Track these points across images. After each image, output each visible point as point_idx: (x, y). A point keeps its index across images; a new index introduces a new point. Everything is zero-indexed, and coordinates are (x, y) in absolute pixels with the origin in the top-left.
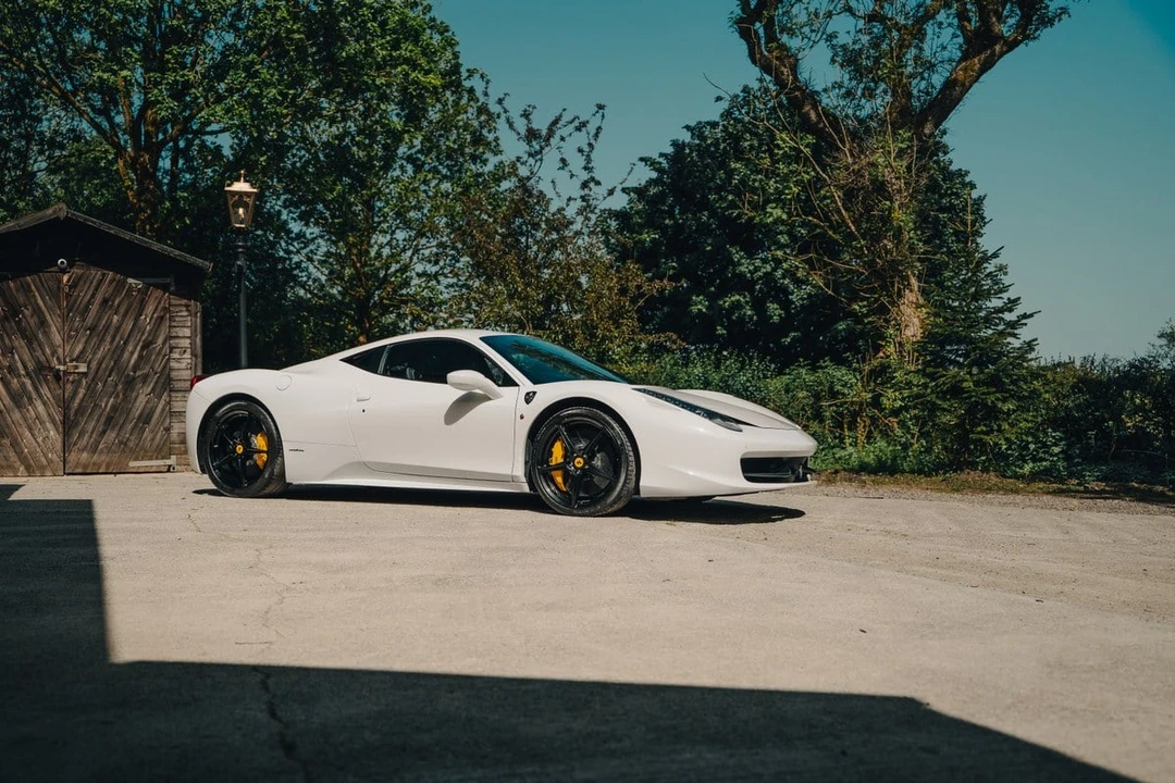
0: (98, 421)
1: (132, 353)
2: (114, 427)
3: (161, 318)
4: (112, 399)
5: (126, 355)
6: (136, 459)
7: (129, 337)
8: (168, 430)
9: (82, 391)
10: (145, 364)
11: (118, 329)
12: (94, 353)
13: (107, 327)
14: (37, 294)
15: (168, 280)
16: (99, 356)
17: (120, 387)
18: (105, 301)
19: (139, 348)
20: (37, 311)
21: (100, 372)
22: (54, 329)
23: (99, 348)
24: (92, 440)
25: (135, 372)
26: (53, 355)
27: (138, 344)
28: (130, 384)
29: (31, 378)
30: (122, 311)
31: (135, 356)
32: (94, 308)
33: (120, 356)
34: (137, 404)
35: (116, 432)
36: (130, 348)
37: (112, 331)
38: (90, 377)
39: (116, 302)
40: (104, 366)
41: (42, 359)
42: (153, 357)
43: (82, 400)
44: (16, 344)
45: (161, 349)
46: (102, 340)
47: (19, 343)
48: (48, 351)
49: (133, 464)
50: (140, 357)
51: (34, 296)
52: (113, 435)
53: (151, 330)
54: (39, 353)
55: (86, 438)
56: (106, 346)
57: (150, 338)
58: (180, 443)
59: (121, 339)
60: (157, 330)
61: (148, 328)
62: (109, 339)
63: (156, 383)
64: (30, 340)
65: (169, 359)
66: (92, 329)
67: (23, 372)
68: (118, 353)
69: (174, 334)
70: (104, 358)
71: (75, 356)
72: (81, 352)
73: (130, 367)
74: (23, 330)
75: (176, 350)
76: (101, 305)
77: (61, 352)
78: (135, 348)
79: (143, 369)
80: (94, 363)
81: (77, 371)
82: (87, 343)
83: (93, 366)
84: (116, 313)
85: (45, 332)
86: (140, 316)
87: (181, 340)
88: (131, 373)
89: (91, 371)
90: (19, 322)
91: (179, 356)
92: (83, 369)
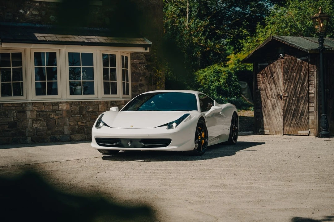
0: (291, 114)
1: (299, 88)
2: (295, 117)
3: (306, 73)
4: (294, 106)
5: (298, 88)
6: (300, 130)
7: (298, 81)
8: (308, 118)
9: (287, 103)
10: (302, 92)
11: (296, 78)
12: (290, 89)
13: (293, 78)
14: (277, 68)
15: (307, 57)
16: (291, 90)
17: (296, 101)
18: (292, 68)
19: (301, 85)
20: (277, 75)
21: (291, 96)
22: (280, 80)
23: (291, 87)
24: (290, 122)
26: (280, 90)
28: (298, 100)
29: (276, 99)
30: (296, 71)
31: (300, 89)
32: (290, 71)
33: (296, 89)
34: (300, 108)
35: (295, 119)
36: (298, 86)
37: (294, 80)
38: (289, 97)
39: (295, 68)
40: (292, 93)
41: (278, 92)
42: (304, 89)
43: (287, 108)
44: (273, 87)
45: (306, 85)
46: (291, 84)
47: (273, 86)
48: (279, 89)
49: (300, 132)
50: (301, 89)
51: (276, 68)
52: (295, 120)
54: (277, 90)
55: (288, 121)
56: (292, 86)
57: (303, 82)
58: (312, 124)
59: (296, 83)
60: (305, 78)
61: (303, 77)
62: (293, 83)
63: (305, 99)
64: (275, 84)
65: (308, 89)
66: (289, 79)
67: (274, 97)
68: (295, 87)
69: (310, 79)
70: (292, 90)
71: (285, 90)
72: (287, 88)
73: (298, 93)
74: (274, 81)
75: (311, 86)
76: (291, 70)
77: (282, 89)
78: (300, 86)
79: (301, 94)
80: (290, 92)
81: (285, 96)
82: (288, 85)
83: (290, 93)
84: (295, 73)
85: (279, 81)
86: (301, 73)
87: (312, 82)
88: (299, 96)
89: (289, 95)
90: (273, 79)
91: (311, 88)
92: (287, 95)
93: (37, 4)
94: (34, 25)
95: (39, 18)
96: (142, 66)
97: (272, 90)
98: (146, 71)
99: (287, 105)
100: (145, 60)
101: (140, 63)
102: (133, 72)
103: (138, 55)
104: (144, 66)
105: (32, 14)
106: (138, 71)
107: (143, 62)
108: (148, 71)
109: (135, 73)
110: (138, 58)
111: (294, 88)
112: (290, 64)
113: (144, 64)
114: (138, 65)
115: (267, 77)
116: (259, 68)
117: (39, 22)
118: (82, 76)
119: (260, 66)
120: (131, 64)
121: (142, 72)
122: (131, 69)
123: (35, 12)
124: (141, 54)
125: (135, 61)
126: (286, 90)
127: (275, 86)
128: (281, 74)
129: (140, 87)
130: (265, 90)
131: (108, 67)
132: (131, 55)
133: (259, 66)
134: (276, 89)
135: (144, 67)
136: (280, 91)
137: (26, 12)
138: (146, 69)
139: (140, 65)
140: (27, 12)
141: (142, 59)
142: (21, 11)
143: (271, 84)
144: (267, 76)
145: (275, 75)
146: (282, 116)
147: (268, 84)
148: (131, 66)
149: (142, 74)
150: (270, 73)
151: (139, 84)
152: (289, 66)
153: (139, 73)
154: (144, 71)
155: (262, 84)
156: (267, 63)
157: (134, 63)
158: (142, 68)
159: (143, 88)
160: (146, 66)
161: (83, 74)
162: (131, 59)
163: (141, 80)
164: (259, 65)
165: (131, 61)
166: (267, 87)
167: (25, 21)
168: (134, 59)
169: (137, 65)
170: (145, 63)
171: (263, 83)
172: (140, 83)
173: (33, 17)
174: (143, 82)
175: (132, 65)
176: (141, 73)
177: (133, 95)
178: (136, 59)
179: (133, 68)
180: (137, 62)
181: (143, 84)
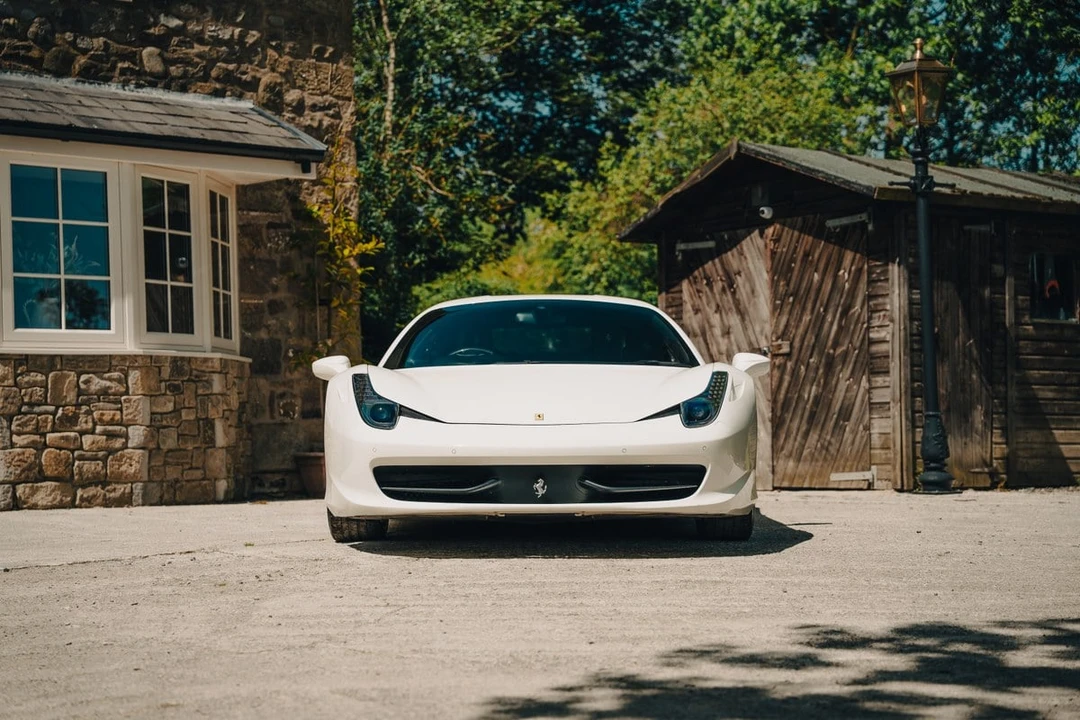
0: (802, 418)
1: (832, 323)
2: (817, 425)
3: (860, 270)
4: (814, 388)
5: (827, 325)
6: (837, 471)
7: (828, 300)
8: (867, 428)
9: (787, 378)
10: (845, 337)
11: (819, 290)
12: (797, 327)
13: (808, 290)
14: (748, 256)
15: (864, 217)
16: (801, 330)
17: (821, 371)
18: (807, 255)
19: (838, 315)
20: (750, 279)
21: (803, 351)
22: (762, 298)
23: (801, 320)
24: (797, 444)
25: (835, 350)
26: (762, 332)
27: (837, 310)
28: (830, 365)
30: (822, 266)
31: (835, 327)
32: (796, 266)
33: (821, 327)
34: (837, 394)
35: (818, 432)
36: (829, 318)
37: (812, 295)
38: (794, 358)
39: (816, 255)
40: (806, 343)
41: (753, 339)
42: (852, 327)
43: (787, 392)
44: (732, 322)
45: (859, 315)
46: (804, 309)
47: (734, 320)
48: (758, 329)
49: (835, 477)
50: (840, 327)
51: (745, 258)
52: (816, 437)
53: (849, 289)
54: (750, 332)
55: (791, 440)
56: (807, 318)
57: (848, 302)
58: (882, 448)
59: (821, 305)
60: (855, 289)
61: (847, 285)
62: (809, 306)
63: (855, 363)
64: (742, 314)
65: (868, 328)
66: (795, 294)
68: (819, 322)
69: (873, 293)
70: (806, 332)
71: (780, 333)
72: (787, 326)
73: (830, 343)
74: (737, 303)
75: (876, 315)
76: (802, 261)
77: (768, 329)
78: (834, 317)
79: (842, 345)
80: (797, 340)
81: (781, 351)
82: (790, 313)
83: (797, 344)
84: (816, 271)
85: (755, 304)
86: (839, 271)
87: (880, 300)
88: (831, 351)
89: (795, 351)
90: (734, 294)
91: (878, 324)
92: (785, 349)
96: (277, 236)
97: (728, 333)
98: (293, 254)
99: (785, 384)
100: (290, 214)
101: (271, 226)
102: (246, 256)
103: (266, 194)
104: (284, 235)
106: (262, 254)
107: (284, 221)
108: (301, 258)
109: (252, 259)
110: (265, 206)
111: (814, 326)
112: (797, 242)
113: (287, 230)
114: (264, 230)
115: (711, 289)
116: (680, 258)
118: (66, 260)
119: (683, 252)
120: (239, 227)
121: (277, 258)
122: (240, 244)
124: (276, 193)
125: (253, 218)
126: (784, 333)
127: (743, 319)
128: (766, 276)
129: (271, 313)
130: (704, 334)
131: (162, 230)
132: (237, 192)
133: (680, 251)
134: (745, 328)
135: (288, 239)
136: (759, 337)
138: (292, 248)
139: (272, 233)
141: (279, 211)
143: (727, 314)
144: (710, 284)
145: (740, 280)
146: (769, 425)
147: (716, 312)
148: (238, 235)
149: (278, 265)
150: (721, 273)
151: (266, 301)
152: (796, 247)
153: (268, 261)
154: (285, 255)
155: (692, 313)
156: (712, 239)
157: (250, 225)
158: (277, 244)
159: (281, 316)
160: (293, 237)
161: (69, 251)
162: (239, 209)
163: (275, 289)
164: (681, 246)
165: (238, 214)
166: (709, 322)
168: (252, 210)
169: (260, 233)
170: (288, 226)
171: (697, 311)
172: (270, 296)
174: (281, 295)
175: (243, 229)
176: (274, 262)
177: (244, 340)
178: (256, 211)
179: (246, 240)
180: (261, 222)
181: (282, 303)
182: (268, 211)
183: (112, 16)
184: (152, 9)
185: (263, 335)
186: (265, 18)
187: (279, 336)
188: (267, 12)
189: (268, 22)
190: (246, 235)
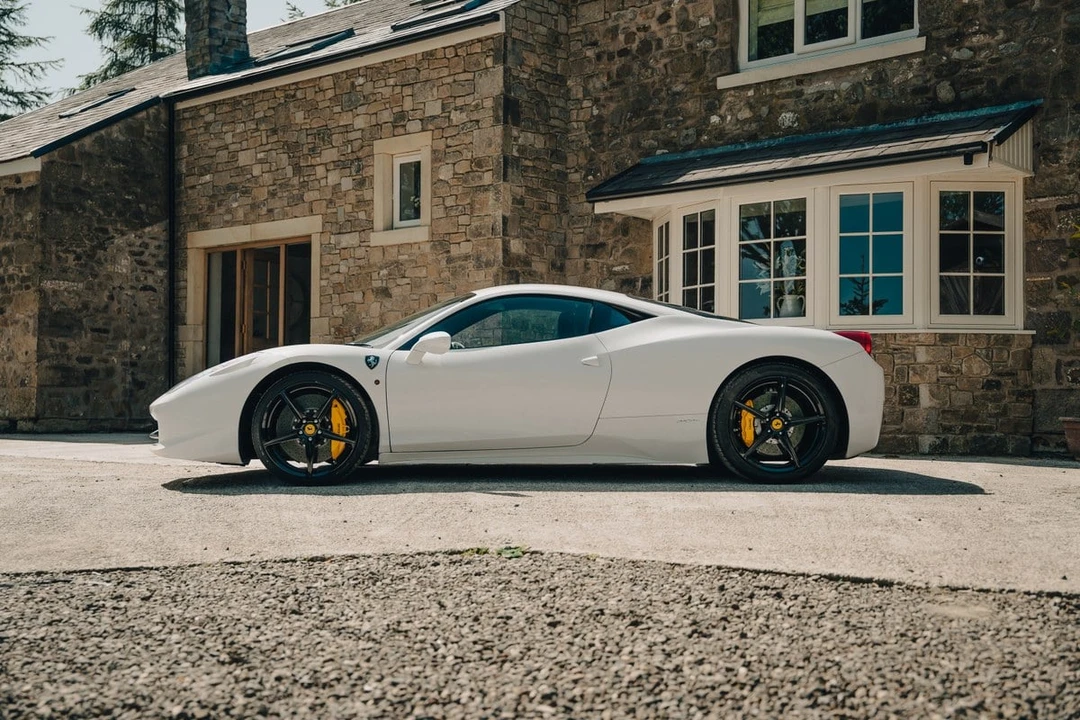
93: (751, 93)
94: (739, 148)
95: (754, 125)
96: (1068, 216)
101: (1059, 208)
102: (1034, 239)
103: (1056, 180)
104: (1075, 215)
105: (738, 120)
106: (1053, 235)
107: (1076, 202)
109: (1039, 241)
110: (1054, 191)
114: (1053, 214)
117: (753, 138)
120: (1025, 215)
121: (1067, 237)
122: (1026, 229)
123: (746, 114)
124: (1067, 177)
125: (1042, 204)
129: (1059, 288)
131: (864, 234)
132: (1024, 184)
137: (723, 118)
139: (1063, 214)
140: (726, 117)
141: (1069, 193)
142: (715, 119)
148: (1025, 222)
149: (1068, 244)
151: (1055, 278)
153: (1056, 241)
157: (1038, 211)
158: (1068, 224)
159: (1070, 290)
162: (1028, 197)
163: (1064, 266)
165: (1024, 203)
167: (721, 142)
168: (1039, 197)
169: (1048, 216)
172: (1059, 273)
173: (739, 126)
174: (1071, 271)
175: (1031, 216)
176: (1064, 241)
177: (1028, 316)
178: (1045, 197)
179: (1033, 225)
180: (1050, 206)
181: (1072, 277)
182: (1058, 195)
183: (910, 66)
184: (947, 49)
185: (1050, 308)
186: (1062, 19)
187: (1069, 309)
188: (1065, 14)
189: (1065, 22)
190: (1034, 221)
